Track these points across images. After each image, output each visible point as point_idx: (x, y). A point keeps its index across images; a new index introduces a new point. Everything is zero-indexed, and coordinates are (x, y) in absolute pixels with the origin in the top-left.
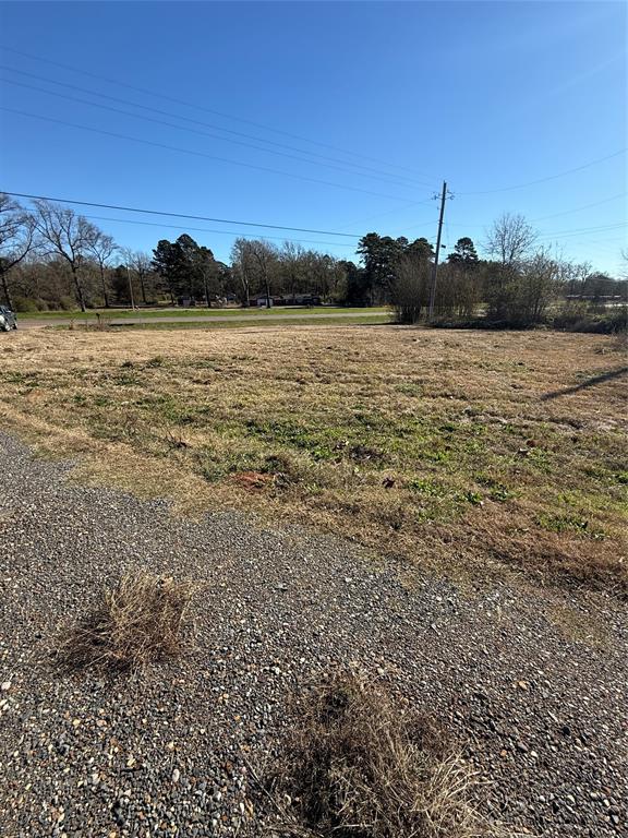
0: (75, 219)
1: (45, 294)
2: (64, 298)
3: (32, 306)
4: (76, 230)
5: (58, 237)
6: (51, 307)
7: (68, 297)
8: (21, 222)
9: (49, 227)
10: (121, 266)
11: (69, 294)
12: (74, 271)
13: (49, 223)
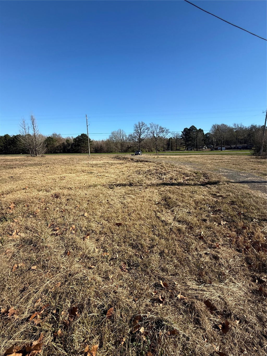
0: (159, 127)
1: (148, 147)
2: (153, 149)
3: (144, 151)
4: (158, 130)
5: (154, 132)
6: (149, 151)
7: (154, 148)
8: (146, 129)
9: (152, 130)
10: (171, 138)
11: (154, 147)
12: (156, 141)
13: (152, 129)
